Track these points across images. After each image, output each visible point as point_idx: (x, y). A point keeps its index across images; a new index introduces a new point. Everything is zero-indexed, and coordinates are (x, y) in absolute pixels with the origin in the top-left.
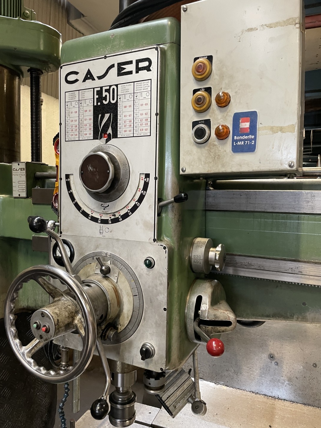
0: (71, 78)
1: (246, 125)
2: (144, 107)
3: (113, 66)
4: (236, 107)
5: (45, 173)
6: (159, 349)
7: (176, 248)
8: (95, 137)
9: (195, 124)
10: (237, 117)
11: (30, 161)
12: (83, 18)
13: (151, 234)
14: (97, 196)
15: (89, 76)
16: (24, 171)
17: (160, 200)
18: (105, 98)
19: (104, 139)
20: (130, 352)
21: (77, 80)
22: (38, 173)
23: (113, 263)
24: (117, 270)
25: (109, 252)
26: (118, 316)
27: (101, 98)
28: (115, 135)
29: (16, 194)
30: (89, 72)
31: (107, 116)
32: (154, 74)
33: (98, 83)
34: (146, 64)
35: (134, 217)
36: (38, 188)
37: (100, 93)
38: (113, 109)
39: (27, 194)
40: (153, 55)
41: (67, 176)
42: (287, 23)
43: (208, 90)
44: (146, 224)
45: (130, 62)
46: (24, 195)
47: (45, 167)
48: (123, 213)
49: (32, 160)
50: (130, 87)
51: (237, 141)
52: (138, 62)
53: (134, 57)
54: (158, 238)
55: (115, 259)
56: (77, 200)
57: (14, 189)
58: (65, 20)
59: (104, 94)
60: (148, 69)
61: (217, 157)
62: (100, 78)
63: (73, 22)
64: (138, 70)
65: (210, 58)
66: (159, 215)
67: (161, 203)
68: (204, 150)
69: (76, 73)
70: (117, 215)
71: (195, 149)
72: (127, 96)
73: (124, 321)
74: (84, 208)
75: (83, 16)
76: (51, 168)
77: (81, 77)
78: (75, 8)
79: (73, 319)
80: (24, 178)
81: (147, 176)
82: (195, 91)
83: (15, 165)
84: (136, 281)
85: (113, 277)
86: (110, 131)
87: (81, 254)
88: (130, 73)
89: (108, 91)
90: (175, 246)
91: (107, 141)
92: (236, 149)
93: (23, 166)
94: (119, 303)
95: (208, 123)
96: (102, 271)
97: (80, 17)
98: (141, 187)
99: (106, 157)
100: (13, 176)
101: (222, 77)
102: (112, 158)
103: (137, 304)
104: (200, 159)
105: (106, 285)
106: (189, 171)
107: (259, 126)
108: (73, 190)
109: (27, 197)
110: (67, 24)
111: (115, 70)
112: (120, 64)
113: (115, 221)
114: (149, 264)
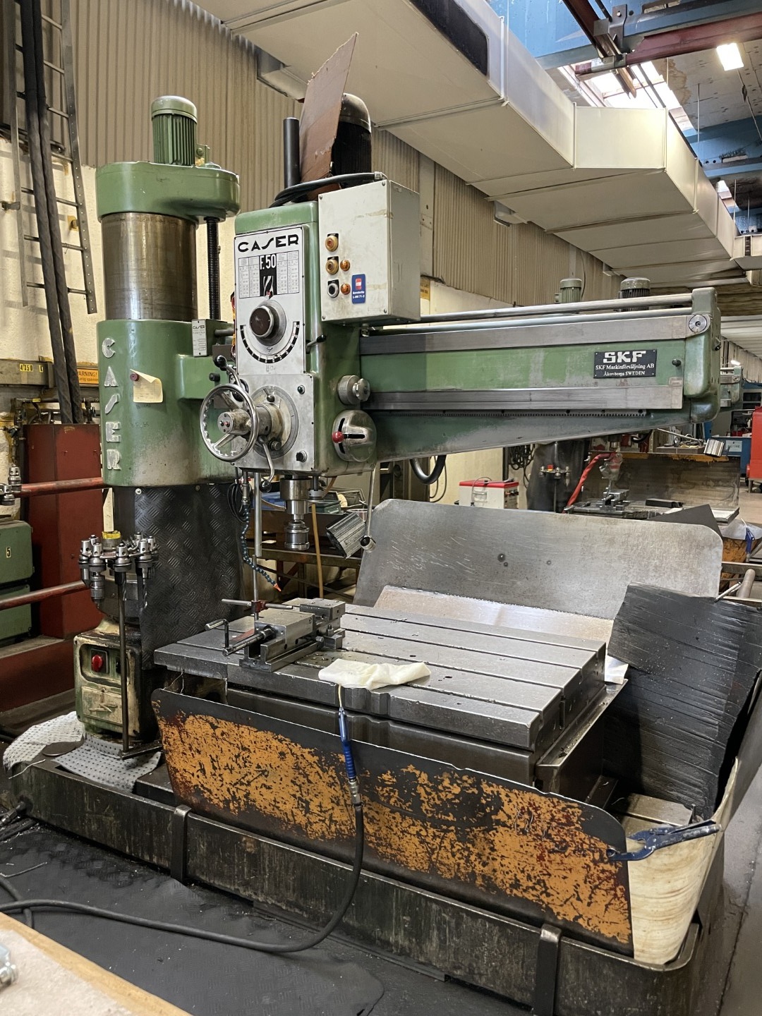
0: (243, 247)
1: (359, 284)
2: (295, 271)
3: (272, 239)
4: (354, 271)
5: (225, 330)
6: (310, 454)
7: (321, 380)
8: (262, 295)
9: (329, 283)
10: (355, 278)
11: (209, 318)
12: (283, 70)
13: (302, 368)
14: (264, 341)
15: (256, 246)
16: (205, 329)
17: (308, 341)
18: (268, 264)
19: (268, 296)
20: (290, 461)
21: (247, 249)
22: (218, 331)
23: (277, 393)
24: (279, 398)
25: (274, 386)
26: (281, 433)
27: (265, 264)
28: (275, 293)
29: (196, 353)
30: (256, 243)
31: (269, 277)
32: (300, 247)
33: (262, 252)
34: (294, 239)
35: (290, 355)
36: (218, 344)
37: (264, 260)
38: (273, 272)
39: (208, 352)
40: (299, 233)
41: (242, 327)
42: (380, 213)
43: (337, 258)
44: (298, 360)
45: (284, 237)
46: (205, 353)
47: (224, 325)
48: (282, 353)
49: (211, 317)
50: (285, 256)
51: (354, 295)
52: (290, 237)
53: (287, 233)
54: (308, 370)
55: (277, 390)
56: (249, 346)
57: (194, 347)
58: (253, 75)
59: (267, 261)
60: (296, 242)
61: (344, 308)
62: (264, 248)
63: (267, 76)
64: (290, 243)
65: (337, 235)
66: (308, 353)
67: (309, 344)
68: (336, 302)
69: (247, 244)
70: (279, 355)
71: (330, 302)
72: (283, 263)
73: (285, 437)
74: (254, 352)
75: (284, 66)
76: (230, 325)
77: (250, 246)
78: (270, 56)
79: (245, 422)
80: (204, 336)
81: (298, 323)
82: (329, 259)
83: (194, 323)
84: (293, 405)
85: (277, 405)
86: (272, 290)
87: (254, 389)
88: (285, 245)
89: (269, 258)
90: (321, 377)
91: (270, 297)
92: (355, 301)
93: (203, 323)
94: (281, 422)
95: (337, 282)
96: (268, 398)
97: (278, 68)
98: (294, 332)
99: (268, 310)
100: (194, 335)
101: (344, 249)
102: (273, 311)
103: (294, 423)
104: (333, 309)
105: (271, 409)
106: (327, 319)
107: (367, 284)
108: (246, 338)
109: (208, 356)
110: (257, 81)
111: (274, 242)
112: (277, 238)
113: (277, 360)
114: (301, 391)
